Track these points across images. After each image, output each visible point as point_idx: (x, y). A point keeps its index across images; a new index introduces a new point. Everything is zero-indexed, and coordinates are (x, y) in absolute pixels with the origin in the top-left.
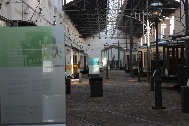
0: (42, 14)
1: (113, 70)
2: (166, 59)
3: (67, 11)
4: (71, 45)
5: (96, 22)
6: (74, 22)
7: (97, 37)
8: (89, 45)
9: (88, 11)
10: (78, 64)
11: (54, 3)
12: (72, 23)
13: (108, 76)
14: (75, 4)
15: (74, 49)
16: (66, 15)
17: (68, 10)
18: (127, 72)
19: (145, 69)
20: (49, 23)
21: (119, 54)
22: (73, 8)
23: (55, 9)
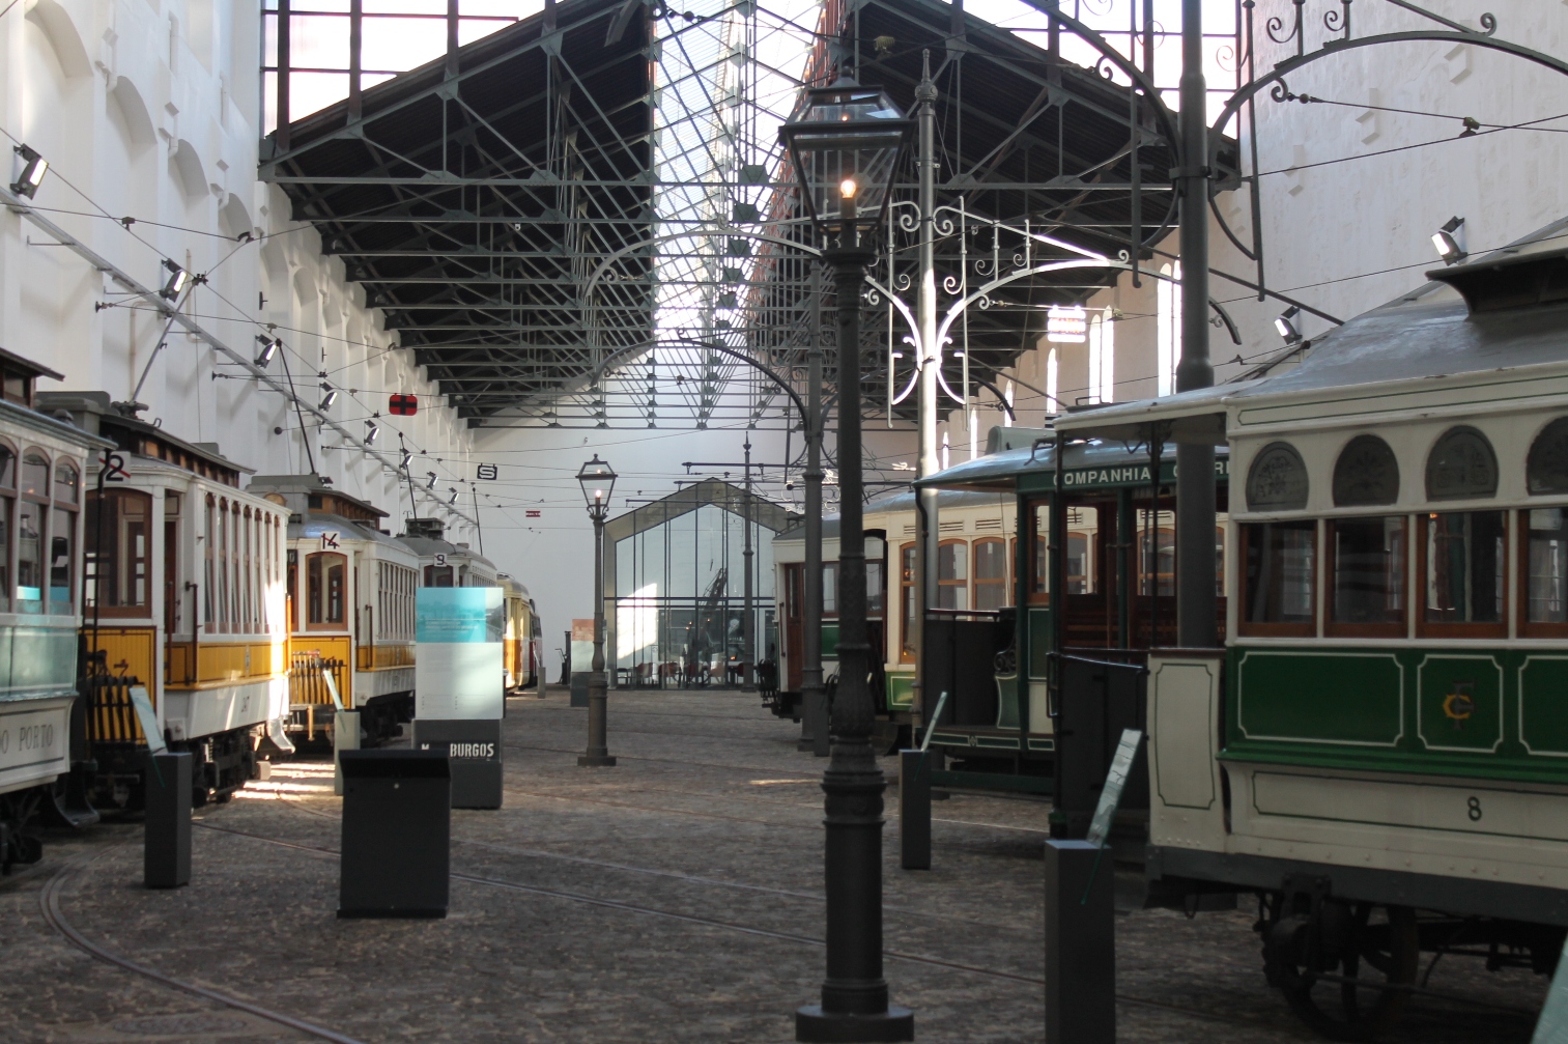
0: (37, 195)
1: (703, 686)
2: (1041, 605)
3: (301, 186)
4: (307, 471)
5: (554, 283)
6: (370, 276)
7: (581, 411)
8: (488, 473)
9: (485, 189)
10: (351, 631)
11: (172, 110)
12: (356, 290)
13: (603, 740)
14: (368, 129)
15: (328, 505)
16: (298, 215)
17: (308, 174)
18: (786, 706)
19: (906, 685)
20: (118, 277)
21: (748, 554)
22: (353, 157)
23: (184, 163)
